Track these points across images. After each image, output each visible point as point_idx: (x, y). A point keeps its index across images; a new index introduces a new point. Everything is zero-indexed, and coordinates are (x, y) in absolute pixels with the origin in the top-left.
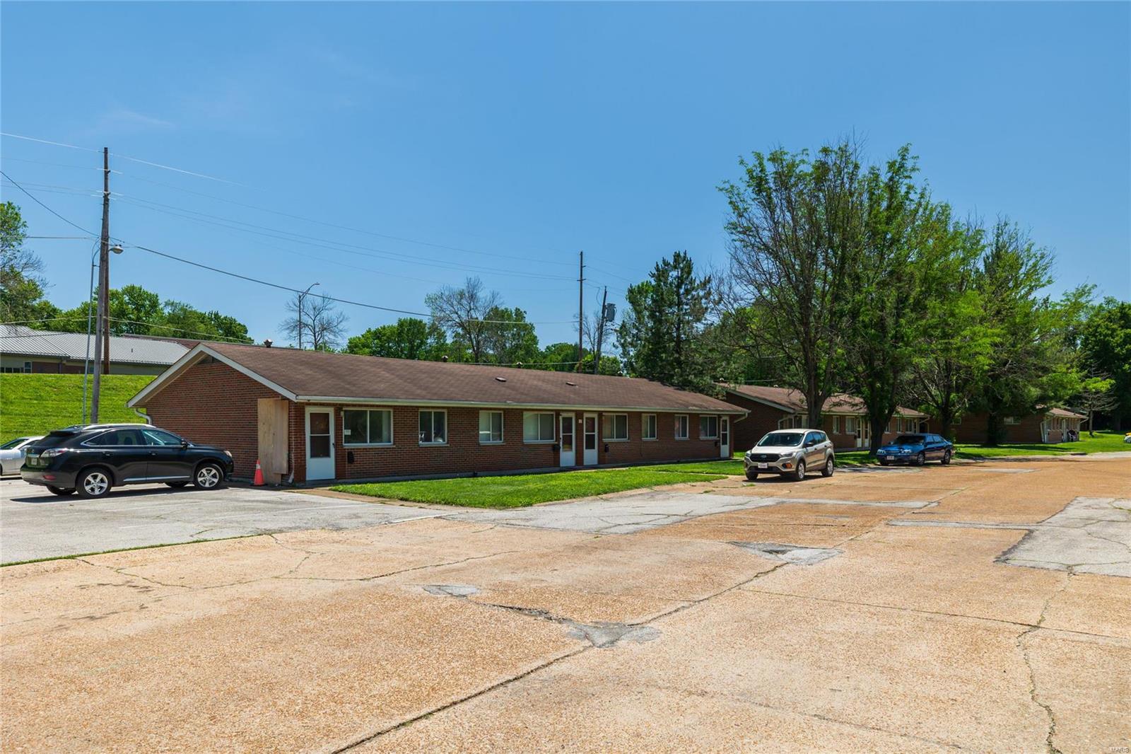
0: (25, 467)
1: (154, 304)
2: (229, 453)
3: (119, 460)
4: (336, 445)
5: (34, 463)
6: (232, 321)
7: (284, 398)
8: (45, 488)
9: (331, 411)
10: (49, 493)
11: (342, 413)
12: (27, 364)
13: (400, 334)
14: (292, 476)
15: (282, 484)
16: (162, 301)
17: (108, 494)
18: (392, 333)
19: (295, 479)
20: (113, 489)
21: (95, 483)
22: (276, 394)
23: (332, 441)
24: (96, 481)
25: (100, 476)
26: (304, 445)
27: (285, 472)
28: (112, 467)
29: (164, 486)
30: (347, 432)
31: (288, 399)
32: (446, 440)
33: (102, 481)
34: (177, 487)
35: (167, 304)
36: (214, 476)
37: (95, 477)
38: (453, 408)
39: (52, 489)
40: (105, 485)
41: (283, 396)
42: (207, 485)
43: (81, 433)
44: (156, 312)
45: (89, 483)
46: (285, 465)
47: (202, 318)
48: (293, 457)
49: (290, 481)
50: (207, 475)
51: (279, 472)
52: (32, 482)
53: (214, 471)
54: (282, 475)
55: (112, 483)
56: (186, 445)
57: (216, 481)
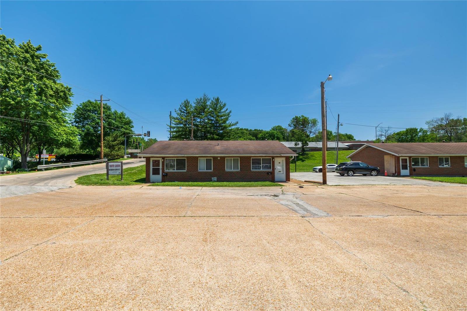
0: (336, 170)
1: (331, 133)
2: (379, 168)
3: (355, 169)
4: (409, 167)
5: (338, 169)
6: (351, 135)
7: (393, 155)
8: (339, 174)
9: (408, 158)
10: (340, 175)
11: (411, 159)
12: (310, 149)
13: (407, 133)
14: (396, 174)
15: (393, 175)
16: (333, 132)
17: (353, 176)
18: (404, 133)
19: (397, 174)
20: (354, 175)
21: (350, 173)
22: (391, 154)
23: (408, 165)
24: (351, 173)
25: (352, 172)
26: (400, 166)
27: (394, 173)
28: (353, 170)
29: (362, 175)
30: (413, 163)
31: (394, 155)
32: (450, 165)
33: (352, 173)
34: (365, 175)
35: (334, 133)
36: (375, 173)
37: (350, 172)
38: (452, 156)
39: (340, 174)
40: (352, 174)
41: (392, 154)
42: (374, 175)
43: (347, 163)
44: (332, 135)
45: (349, 173)
46: (394, 171)
47: (343, 135)
48: (397, 169)
49: (396, 175)
50: (374, 173)
51: (391, 173)
52: (337, 172)
53: (375, 172)
54: (393, 174)
55: (354, 174)
56: (369, 166)
57: (376, 174)
